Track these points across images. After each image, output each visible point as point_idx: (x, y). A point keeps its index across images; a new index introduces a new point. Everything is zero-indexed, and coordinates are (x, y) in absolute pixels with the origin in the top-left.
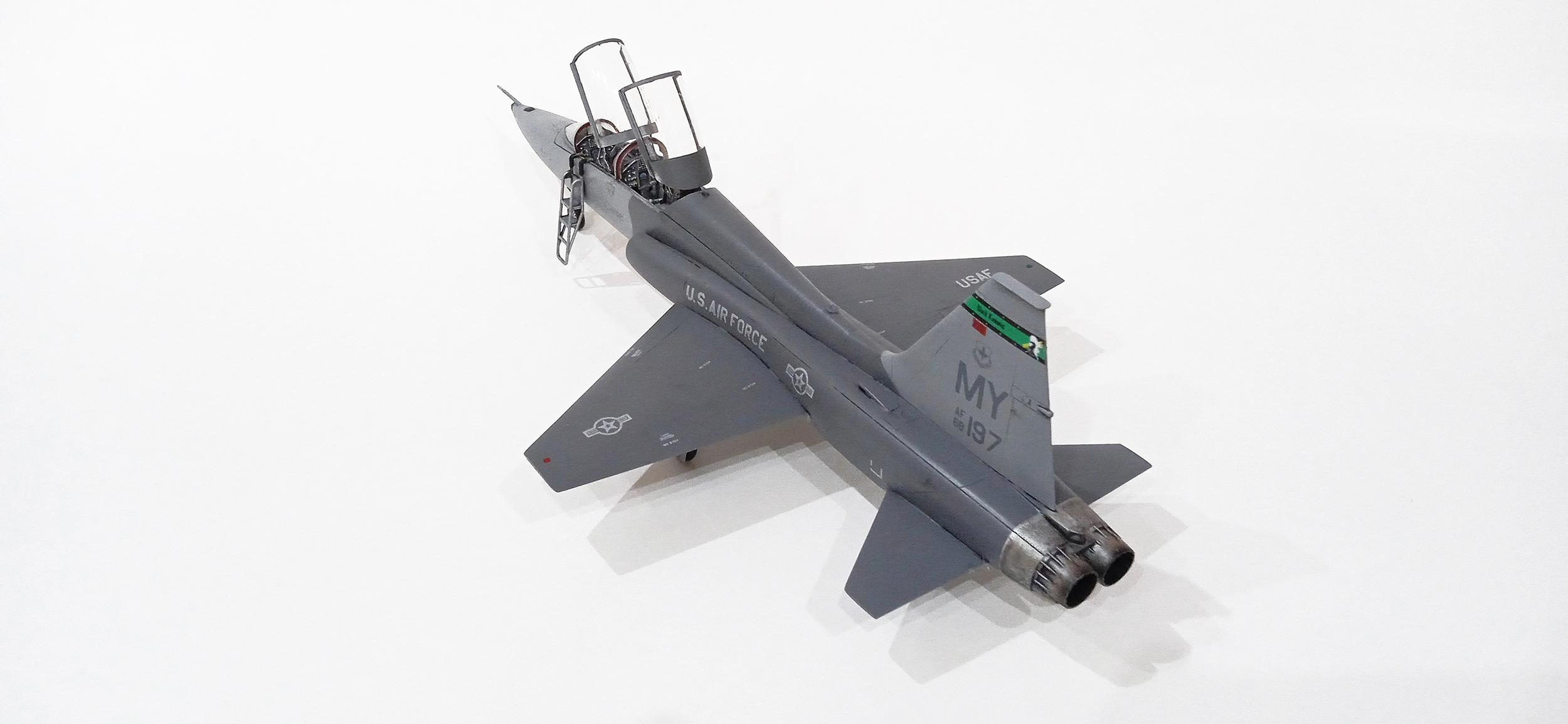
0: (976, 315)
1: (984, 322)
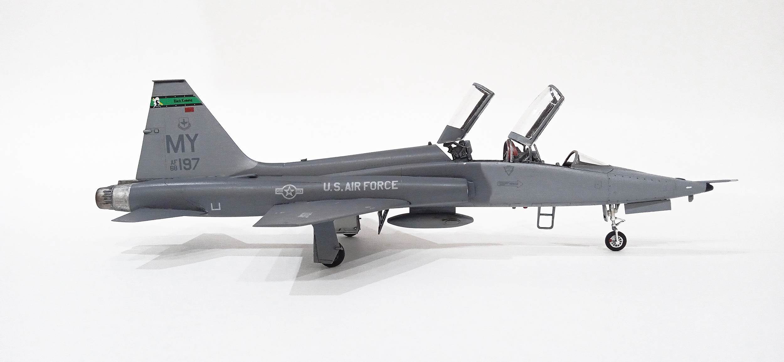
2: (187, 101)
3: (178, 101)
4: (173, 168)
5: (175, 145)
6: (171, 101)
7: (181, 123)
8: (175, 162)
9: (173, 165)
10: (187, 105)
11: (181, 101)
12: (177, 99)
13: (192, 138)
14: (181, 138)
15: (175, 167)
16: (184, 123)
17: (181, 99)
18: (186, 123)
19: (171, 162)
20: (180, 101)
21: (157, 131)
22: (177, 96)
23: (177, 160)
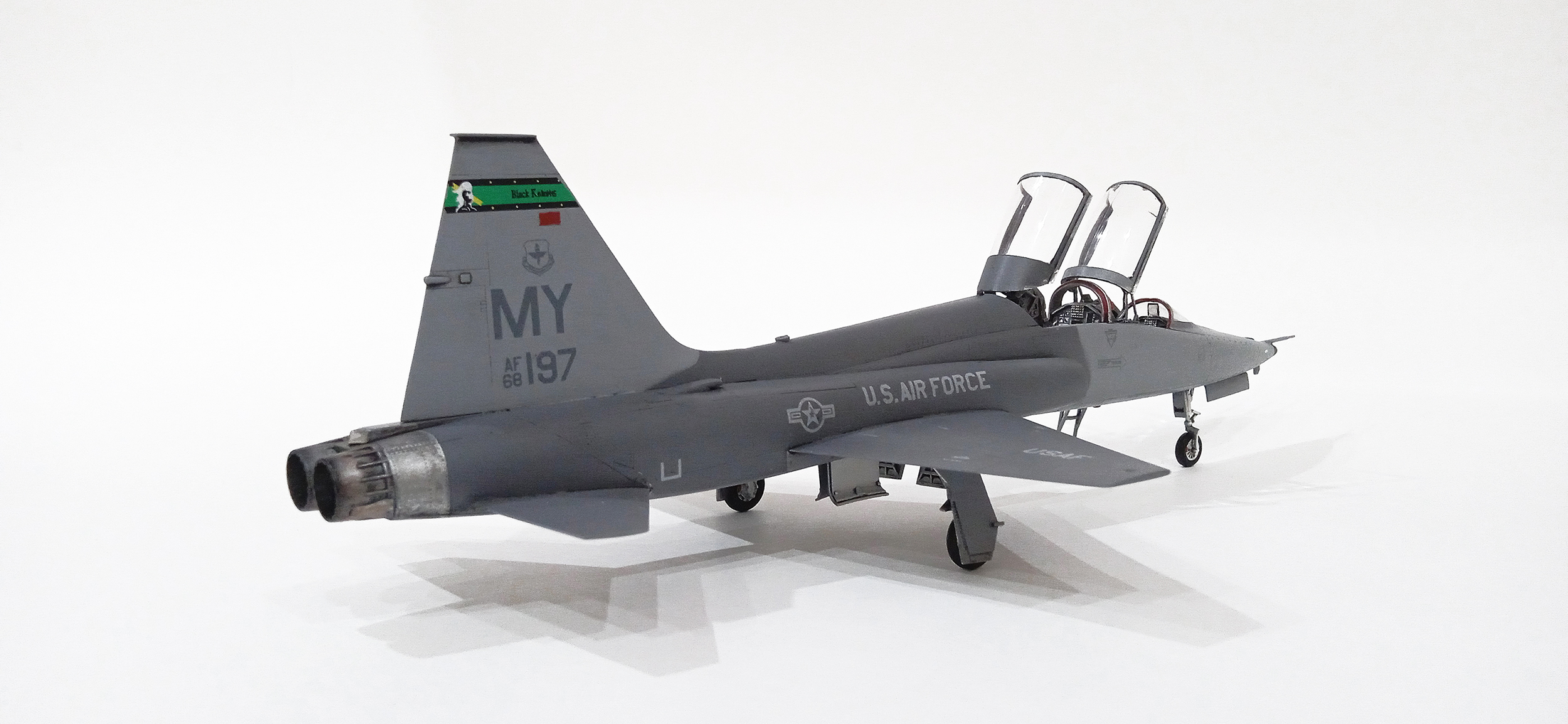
2: (543, 194)
3: (521, 196)
4: (511, 381)
5: (516, 316)
6: (502, 195)
7: (534, 255)
8: (516, 364)
9: (509, 372)
10: (545, 205)
11: (530, 194)
12: (521, 188)
13: (558, 298)
14: (530, 295)
15: (517, 377)
16: (538, 255)
17: (528, 188)
18: (543, 254)
19: (504, 367)
20: (527, 193)
21: (465, 278)
22: (521, 181)
23: (519, 358)
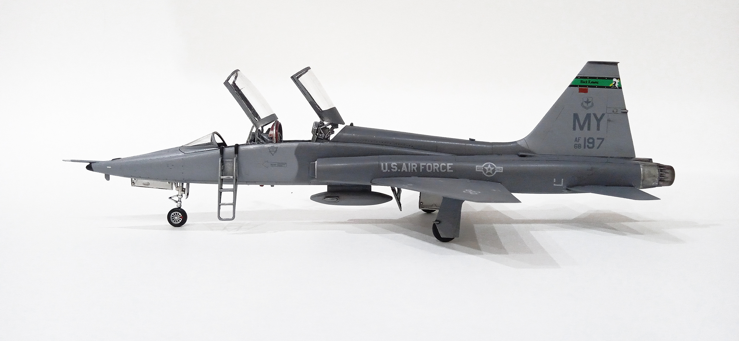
0: (580, 86)
1: (586, 86)
